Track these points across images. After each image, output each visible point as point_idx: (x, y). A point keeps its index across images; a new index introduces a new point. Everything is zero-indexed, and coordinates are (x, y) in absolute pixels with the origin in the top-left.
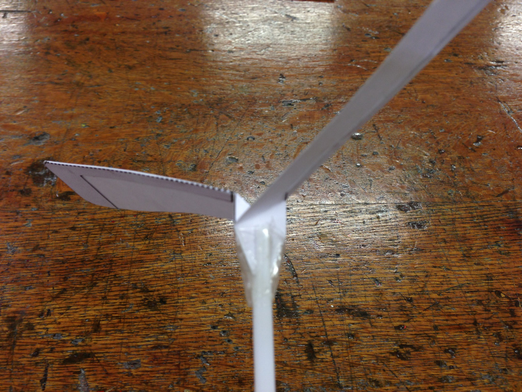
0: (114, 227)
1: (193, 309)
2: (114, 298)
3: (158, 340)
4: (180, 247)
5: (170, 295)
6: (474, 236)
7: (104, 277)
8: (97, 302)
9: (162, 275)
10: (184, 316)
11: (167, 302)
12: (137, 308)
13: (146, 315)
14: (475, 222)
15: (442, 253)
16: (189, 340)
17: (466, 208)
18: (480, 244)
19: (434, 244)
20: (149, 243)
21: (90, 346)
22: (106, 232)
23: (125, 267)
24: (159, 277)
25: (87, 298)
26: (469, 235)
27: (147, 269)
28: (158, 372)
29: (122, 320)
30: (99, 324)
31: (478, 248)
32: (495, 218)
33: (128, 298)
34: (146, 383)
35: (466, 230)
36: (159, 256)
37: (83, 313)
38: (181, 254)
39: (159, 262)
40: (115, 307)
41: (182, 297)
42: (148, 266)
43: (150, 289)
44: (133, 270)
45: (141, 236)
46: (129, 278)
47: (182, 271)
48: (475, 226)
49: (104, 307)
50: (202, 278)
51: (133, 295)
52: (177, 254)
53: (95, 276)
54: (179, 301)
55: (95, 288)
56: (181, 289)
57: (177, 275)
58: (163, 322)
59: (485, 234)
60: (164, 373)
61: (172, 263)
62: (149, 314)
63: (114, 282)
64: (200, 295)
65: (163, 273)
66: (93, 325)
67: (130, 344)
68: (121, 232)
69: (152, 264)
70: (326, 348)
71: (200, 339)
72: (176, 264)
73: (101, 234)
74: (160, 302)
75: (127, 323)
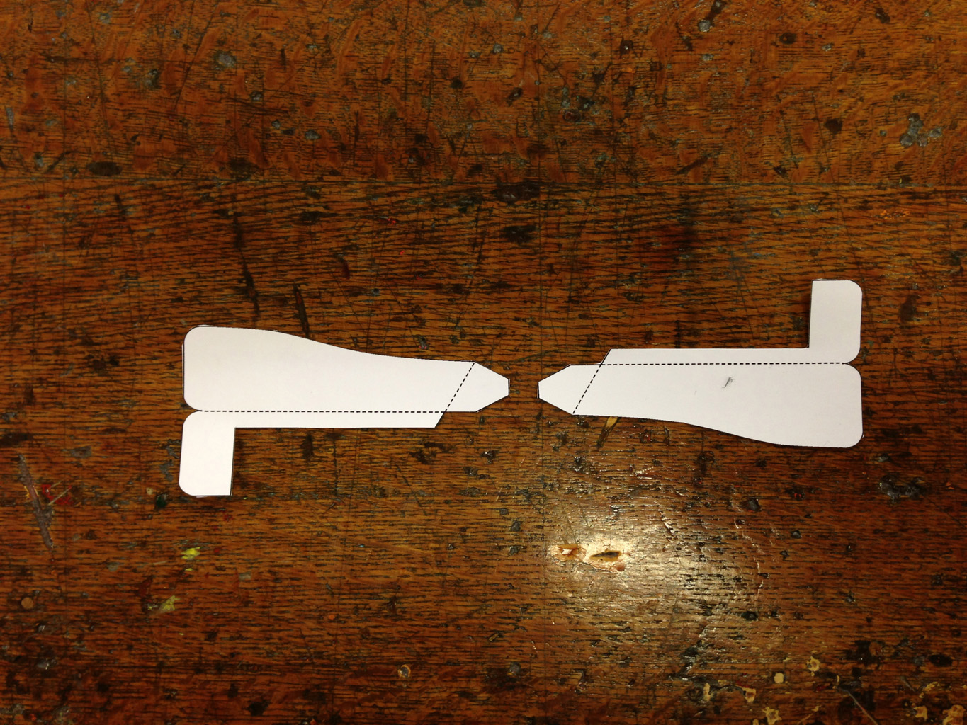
0: (30, 219)
1: (156, 377)
2: (47, 352)
3: (110, 421)
4: (135, 265)
5: (124, 351)
6: (600, 261)
7: (28, 316)
8: (25, 358)
9: (110, 316)
10: (145, 387)
11: (121, 364)
12: (79, 371)
13: (93, 382)
14: (616, 232)
15: (537, 294)
16: (152, 423)
17: (613, 200)
18: (603, 279)
19: (532, 276)
20: (87, 255)
21: (26, 424)
22: (20, 228)
23: (56, 299)
24: (106, 321)
25: (10, 350)
26: (595, 258)
27: (87, 305)
28: (113, 464)
29: (62, 388)
30: (32, 392)
31: (599, 285)
32: (652, 224)
33: (66, 354)
34: (100, 478)
35: (593, 249)
36: (104, 281)
37: (9, 373)
38: (136, 278)
39: (104, 292)
40: (50, 367)
41: (141, 357)
42: (88, 298)
43: (95, 340)
44: (67, 306)
45: (74, 240)
46: (63, 319)
47: (140, 310)
48: (611, 241)
49: (36, 367)
50: (170, 326)
51: (71, 349)
52: (132, 278)
53: (16, 314)
54: (138, 362)
55: (18, 335)
56: (139, 343)
57: (132, 317)
58: (116, 394)
59: (621, 258)
60: (121, 466)
61: (123, 295)
62: (96, 381)
63: (44, 326)
64: (167, 354)
65: (112, 313)
66: (24, 393)
67: (76, 425)
68: (42, 229)
69: (95, 296)
70: (328, 444)
71: (166, 423)
72: (130, 297)
73: (12, 233)
74: (110, 362)
75: (68, 392)
